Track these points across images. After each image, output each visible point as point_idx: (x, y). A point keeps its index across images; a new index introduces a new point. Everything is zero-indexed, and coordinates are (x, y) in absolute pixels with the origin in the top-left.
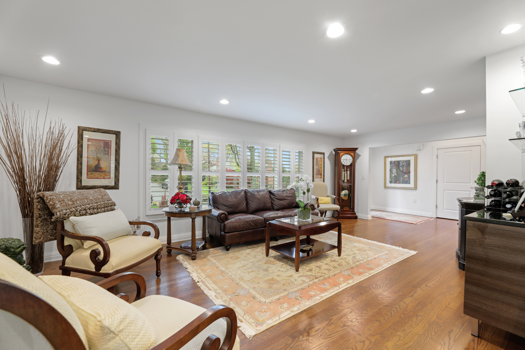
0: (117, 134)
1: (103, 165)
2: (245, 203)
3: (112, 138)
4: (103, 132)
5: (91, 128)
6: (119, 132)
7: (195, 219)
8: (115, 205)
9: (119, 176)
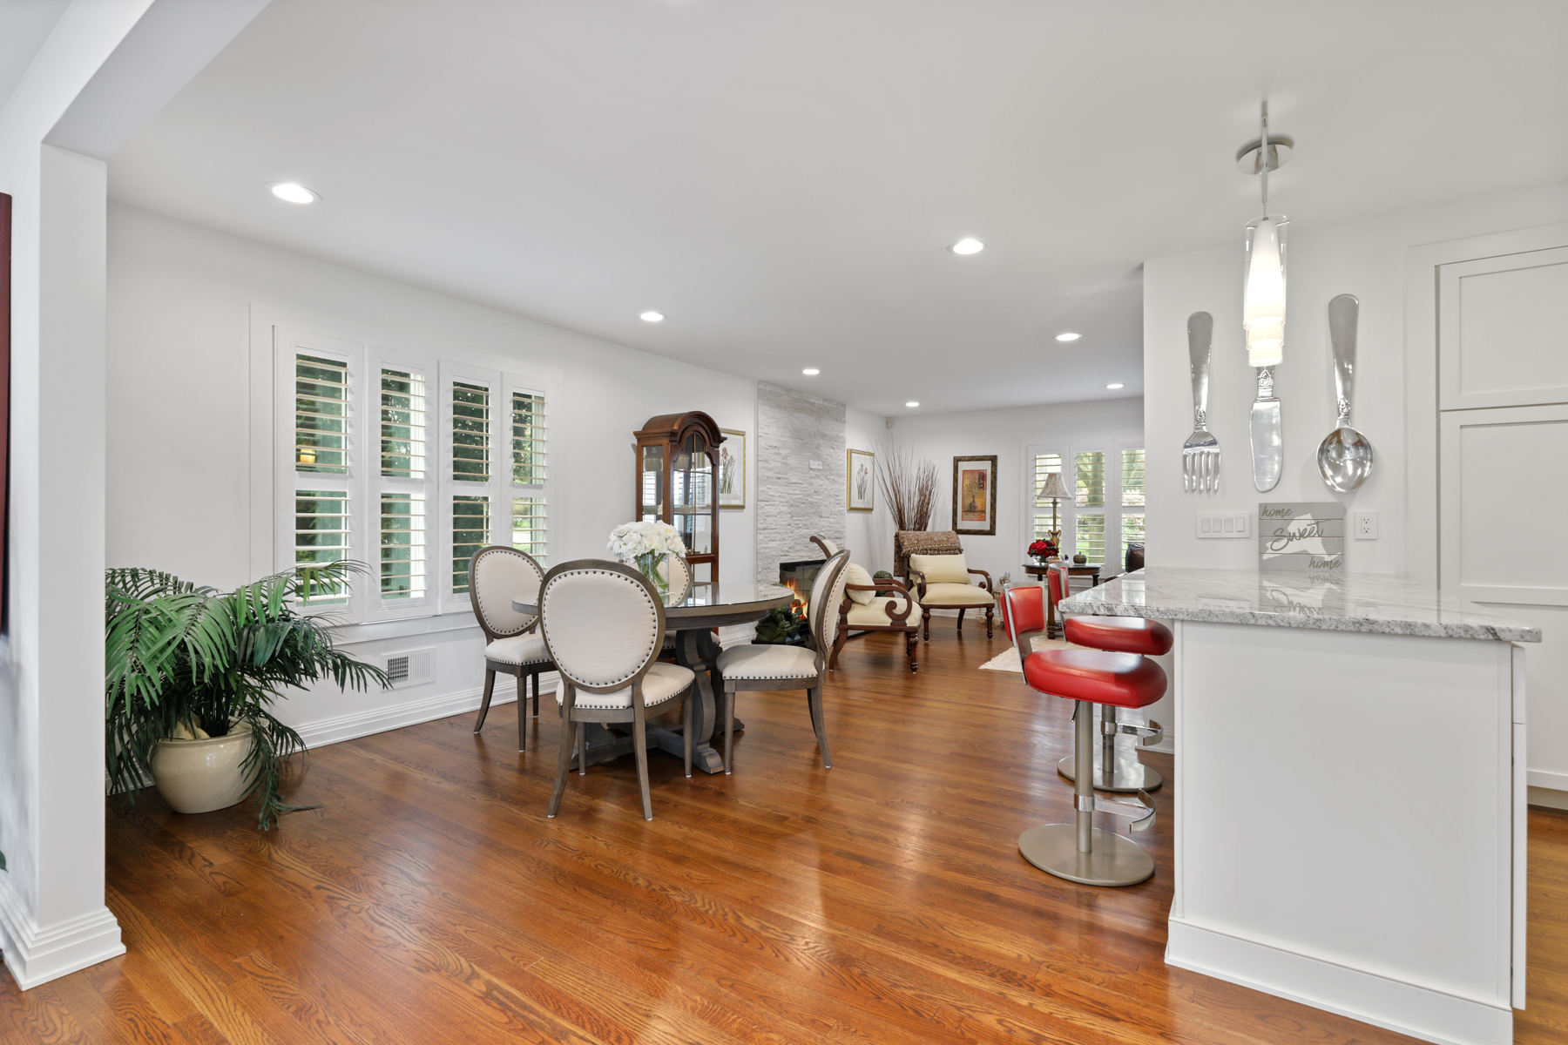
0: (993, 460)
4: (978, 460)
5: (966, 456)
6: (996, 457)
8: (960, 550)
9: (995, 517)
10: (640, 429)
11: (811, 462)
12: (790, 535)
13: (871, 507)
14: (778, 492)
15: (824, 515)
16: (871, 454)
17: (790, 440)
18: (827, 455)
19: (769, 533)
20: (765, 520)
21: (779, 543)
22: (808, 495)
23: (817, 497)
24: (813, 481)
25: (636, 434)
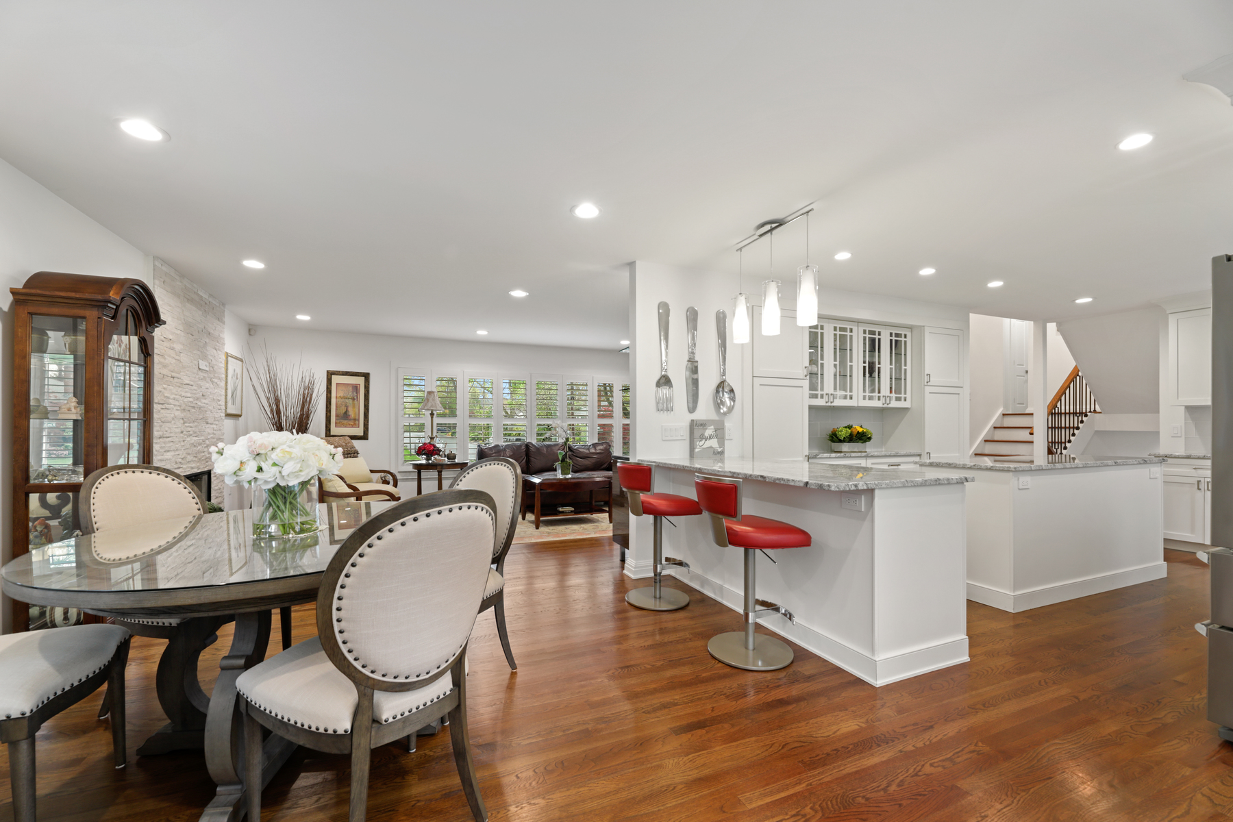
0: (366, 376)
1: (351, 413)
2: (525, 460)
3: (360, 381)
4: (351, 375)
5: (339, 372)
6: (368, 374)
7: (441, 472)
8: (358, 453)
9: (368, 425)
10: (19, 285)
11: (200, 361)
12: (183, 444)
13: (239, 413)
14: (172, 394)
15: (210, 422)
16: (241, 360)
17: (182, 334)
18: (211, 355)
19: (165, 443)
20: (161, 426)
21: (172, 453)
22: (197, 399)
23: (204, 401)
24: (202, 383)
25: (14, 292)
